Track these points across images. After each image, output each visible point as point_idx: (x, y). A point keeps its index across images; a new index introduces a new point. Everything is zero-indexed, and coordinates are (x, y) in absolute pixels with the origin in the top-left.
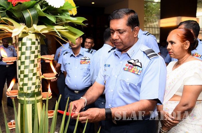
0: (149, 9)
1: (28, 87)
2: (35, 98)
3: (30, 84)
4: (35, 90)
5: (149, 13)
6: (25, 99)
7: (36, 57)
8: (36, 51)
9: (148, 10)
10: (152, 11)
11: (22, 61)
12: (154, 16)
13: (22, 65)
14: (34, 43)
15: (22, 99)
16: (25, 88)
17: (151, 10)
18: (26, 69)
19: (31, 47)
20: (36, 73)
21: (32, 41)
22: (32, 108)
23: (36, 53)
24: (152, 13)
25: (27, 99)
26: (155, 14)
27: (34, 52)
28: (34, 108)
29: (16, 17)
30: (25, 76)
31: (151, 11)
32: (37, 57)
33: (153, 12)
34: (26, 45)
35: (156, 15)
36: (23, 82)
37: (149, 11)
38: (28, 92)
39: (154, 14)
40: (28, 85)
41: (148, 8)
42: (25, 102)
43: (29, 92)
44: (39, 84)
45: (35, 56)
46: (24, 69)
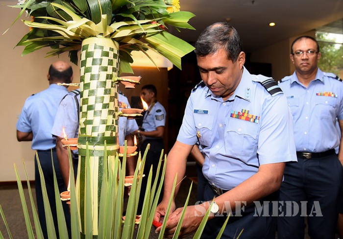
0: (326, 58)
1: (93, 127)
2: (104, 147)
3: (97, 121)
4: (105, 134)
5: (327, 64)
6: (87, 147)
7: (109, 77)
8: (110, 68)
9: (324, 59)
10: (331, 61)
11: (85, 83)
12: (335, 69)
13: (86, 89)
14: (106, 54)
15: (84, 147)
16: (89, 128)
17: (330, 59)
18: (91, 95)
19: (101, 60)
20: (108, 104)
21: (104, 50)
22: (100, 163)
23: (110, 71)
24: (331, 64)
25: (91, 147)
26: (336, 66)
27: (106, 69)
28: (102, 164)
29: (77, 7)
30: (90, 108)
31: (329, 61)
32: (111, 79)
33: (333, 62)
34: (93, 56)
35: (338, 68)
36: (85, 118)
37: (326, 61)
38: (93, 136)
39: (334, 67)
40: (94, 123)
41: (324, 56)
42: (88, 153)
43: (95, 134)
44: (113, 123)
45: (107, 75)
46: (89, 96)
